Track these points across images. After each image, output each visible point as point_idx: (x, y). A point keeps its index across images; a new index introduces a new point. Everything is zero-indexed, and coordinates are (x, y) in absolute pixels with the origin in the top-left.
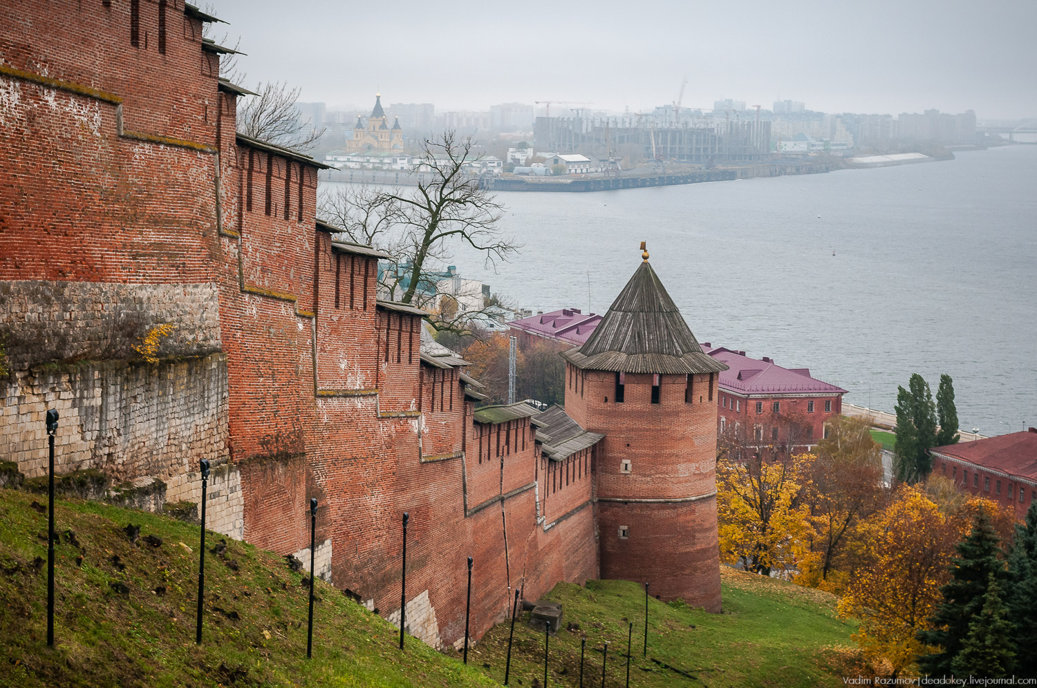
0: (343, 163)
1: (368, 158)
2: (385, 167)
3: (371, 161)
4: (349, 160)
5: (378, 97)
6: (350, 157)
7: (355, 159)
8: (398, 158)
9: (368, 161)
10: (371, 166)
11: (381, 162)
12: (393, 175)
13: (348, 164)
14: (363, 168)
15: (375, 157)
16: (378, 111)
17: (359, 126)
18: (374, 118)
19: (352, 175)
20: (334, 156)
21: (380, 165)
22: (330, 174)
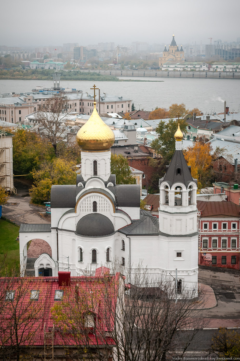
0: (173, 68)
1: (187, 65)
2: (197, 70)
3: (188, 67)
4: (176, 67)
5: (174, 37)
6: (177, 65)
7: (179, 66)
8: (203, 65)
9: (187, 67)
10: (189, 69)
11: (194, 67)
12: (204, 73)
13: (176, 69)
14: (184, 70)
15: (191, 65)
16: (174, 43)
17: (165, 50)
18: (172, 46)
19: (181, 74)
20: (168, 65)
21: (194, 69)
22: (168, 74)
